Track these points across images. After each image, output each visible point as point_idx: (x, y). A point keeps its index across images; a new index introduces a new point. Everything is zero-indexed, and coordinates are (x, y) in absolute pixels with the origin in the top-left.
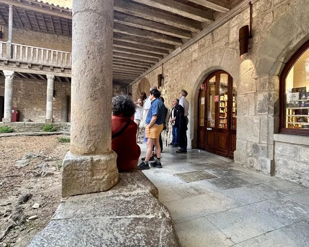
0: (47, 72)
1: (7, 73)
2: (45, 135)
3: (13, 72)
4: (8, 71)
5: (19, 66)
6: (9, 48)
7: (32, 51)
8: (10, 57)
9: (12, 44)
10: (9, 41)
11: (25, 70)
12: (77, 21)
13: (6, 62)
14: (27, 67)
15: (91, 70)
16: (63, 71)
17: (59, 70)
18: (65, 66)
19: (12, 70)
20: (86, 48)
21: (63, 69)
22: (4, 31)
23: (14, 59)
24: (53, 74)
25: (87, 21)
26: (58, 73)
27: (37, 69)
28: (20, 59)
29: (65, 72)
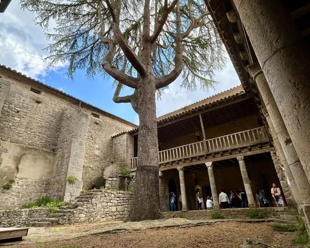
0: (236, 155)
1: (208, 164)
2: (254, 222)
3: (211, 163)
4: (208, 163)
5: (214, 157)
6: (205, 144)
7: (220, 140)
8: (207, 151)
9: (207, 140)
10: (204, 139)
11: (219, 158)
12: (269, 67)
13: (206, 156)
14: (219, 155)
15: (307, 99)
16: (250, 150)
17: (246, 150)
18: (251, 144)
19: (210, 161)
20: (291, 82)
21: (249, 148)
22: (199, 135)
23: (210, 152)
24: (242, 155)
25: (280, 59)
26: (247, 153)
27: (228, 154)
28: (214, 150)
29: (252, 150)
